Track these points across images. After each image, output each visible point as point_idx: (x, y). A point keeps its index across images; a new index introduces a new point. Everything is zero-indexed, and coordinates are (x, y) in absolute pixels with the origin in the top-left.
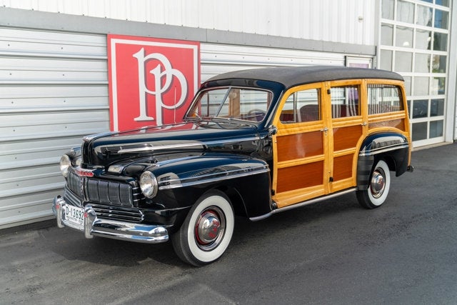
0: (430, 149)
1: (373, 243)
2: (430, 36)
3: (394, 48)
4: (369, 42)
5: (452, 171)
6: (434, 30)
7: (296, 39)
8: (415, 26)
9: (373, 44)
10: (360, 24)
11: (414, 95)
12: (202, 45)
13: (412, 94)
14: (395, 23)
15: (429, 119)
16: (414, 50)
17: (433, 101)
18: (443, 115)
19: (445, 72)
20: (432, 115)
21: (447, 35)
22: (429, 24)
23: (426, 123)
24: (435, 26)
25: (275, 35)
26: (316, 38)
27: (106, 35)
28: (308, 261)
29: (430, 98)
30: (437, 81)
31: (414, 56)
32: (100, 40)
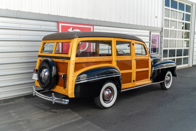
0: (183, 69)
1: (162, 105)
2: (183, 24)
3: (169, 29)
4: (159, 26)
5: (192, 78)
6: (185, 22)
7: (131, 24)
8: (178, 20)
9: (161, 27)
10: (156, 19)
11: (177, 47)
12: (94, 26)
13: (176, 47)
14: (170, 19)
15: (183, 57)
16: (177, 30)
17: (184, 50)
18: (188, 55)
19: (189, 38)
20: (184, 55)
21: (190, 24)
22: (183, 19)
23: (182, 58)
24: (185, 20)
25: (123, 23)
26: (139, 24)
27: (58, 22)
28: (136, 112)
29: (183, 48)
30: (186, 42)
31: (177, 32)
32: (55, 24)
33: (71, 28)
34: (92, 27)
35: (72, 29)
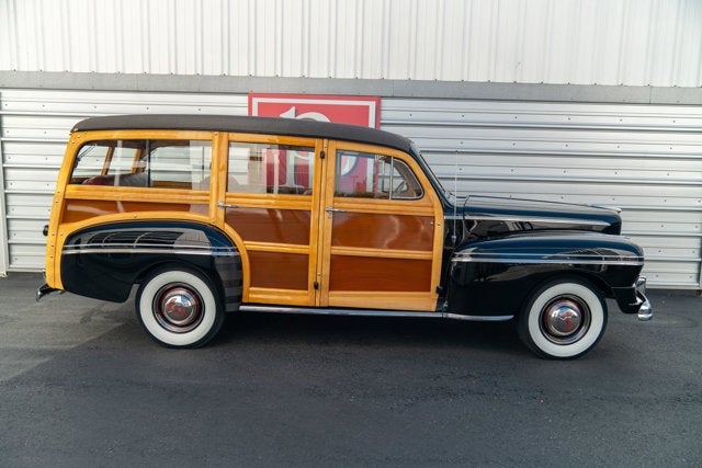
12: (385, 103)
27: (250, 94)
33: (293, 109)
34: (372, 105)
35: (296, 111)
